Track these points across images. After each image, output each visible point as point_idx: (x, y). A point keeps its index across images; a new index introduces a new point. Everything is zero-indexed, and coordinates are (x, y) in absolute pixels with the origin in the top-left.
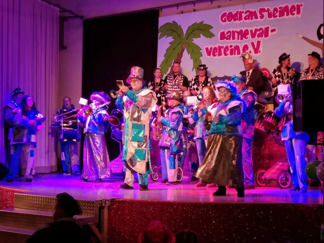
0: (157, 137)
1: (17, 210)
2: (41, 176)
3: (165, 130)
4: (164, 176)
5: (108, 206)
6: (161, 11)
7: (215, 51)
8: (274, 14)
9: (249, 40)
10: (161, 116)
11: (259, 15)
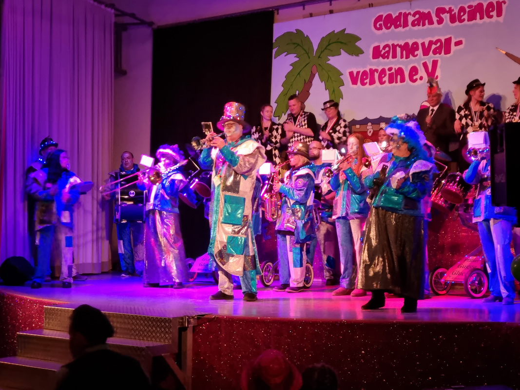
0: (273, 215)
1: (48, 333)
2: (87, 279)
3: (285, 205)
4: (283, 278)
5: (194, 327)
6: (278, 14)
7: (365, 77)
8: (460, 16)
9: (418, 60)
10: (278, 183)
11: (435, 19)
